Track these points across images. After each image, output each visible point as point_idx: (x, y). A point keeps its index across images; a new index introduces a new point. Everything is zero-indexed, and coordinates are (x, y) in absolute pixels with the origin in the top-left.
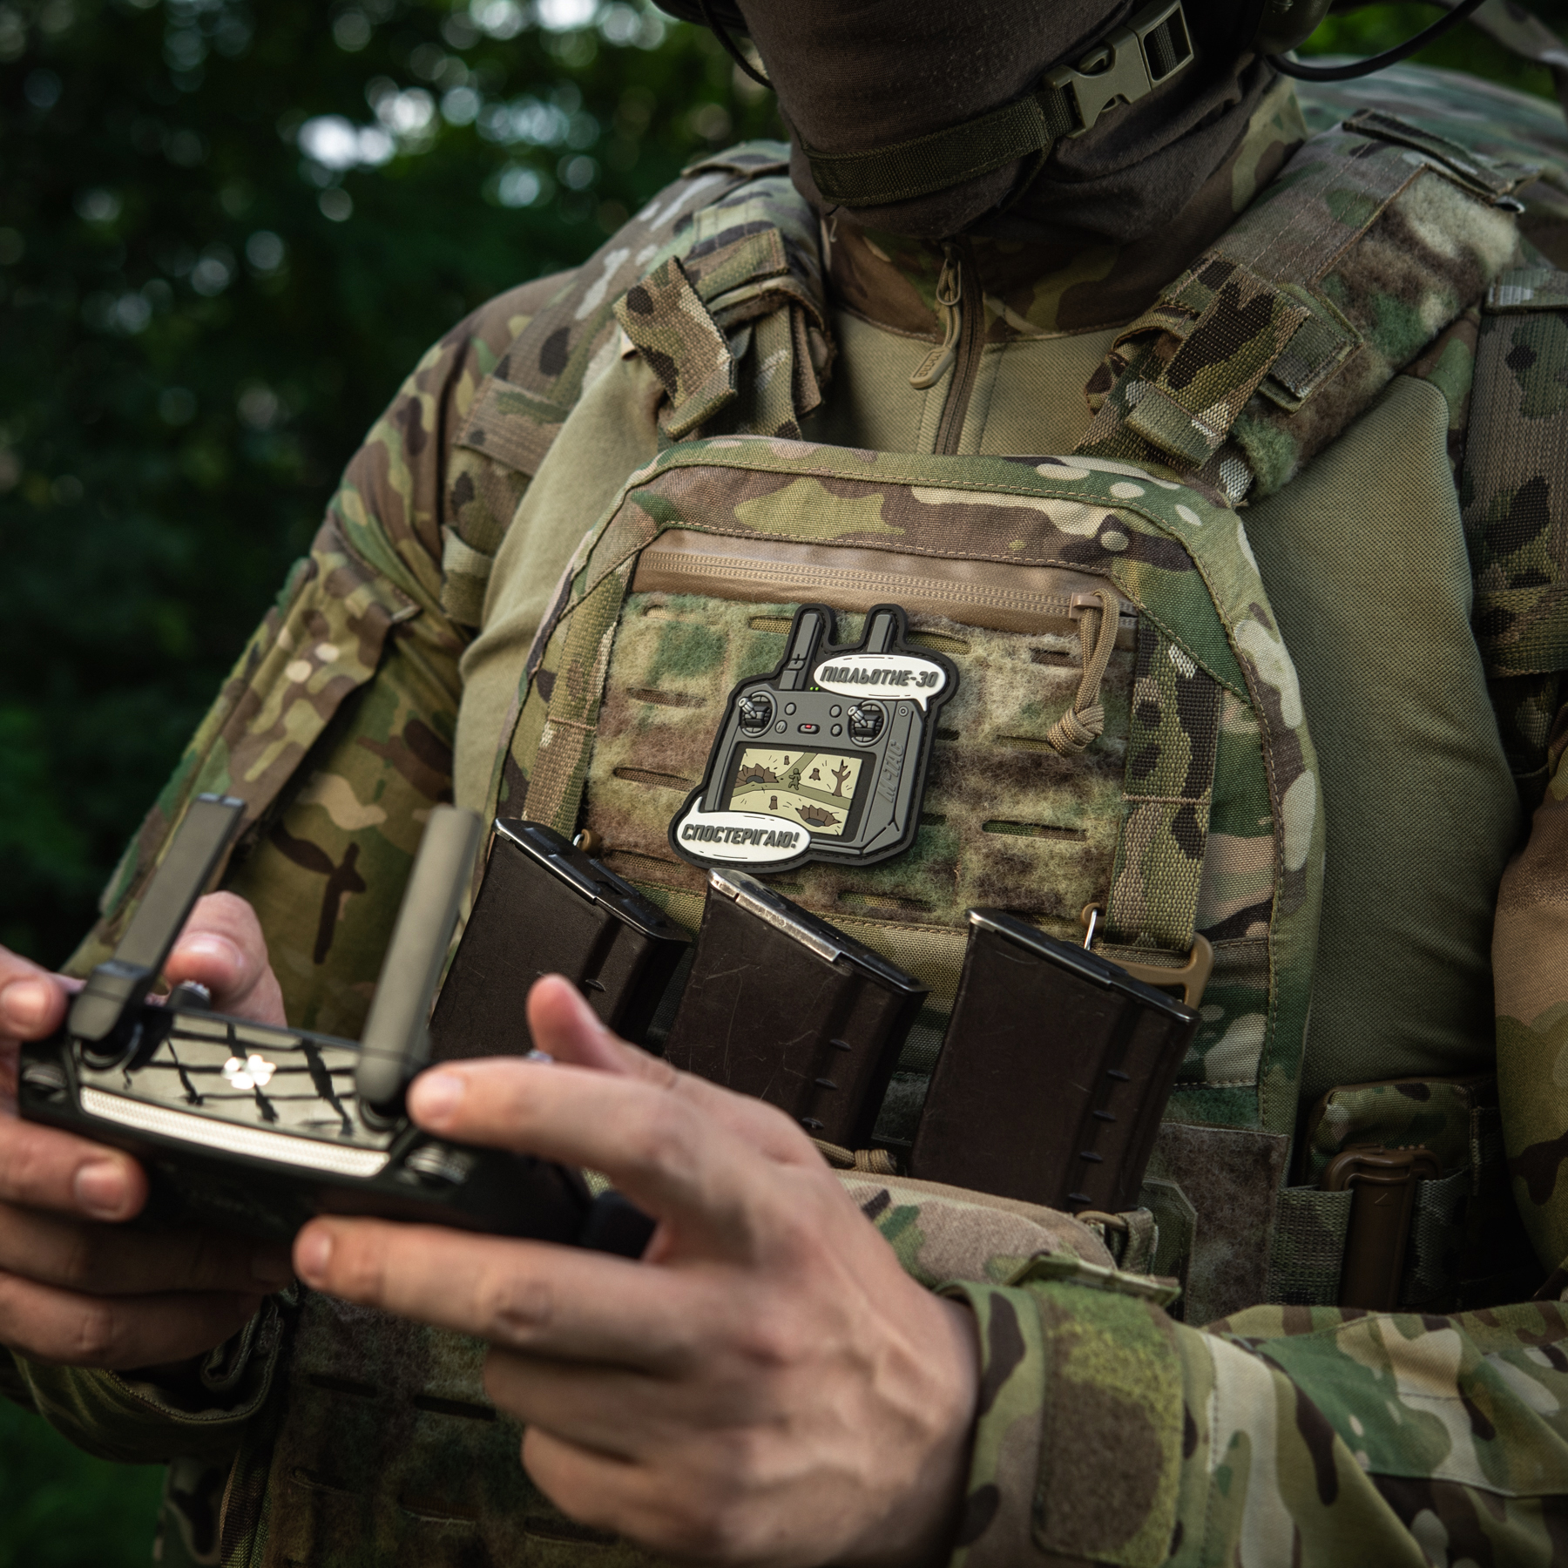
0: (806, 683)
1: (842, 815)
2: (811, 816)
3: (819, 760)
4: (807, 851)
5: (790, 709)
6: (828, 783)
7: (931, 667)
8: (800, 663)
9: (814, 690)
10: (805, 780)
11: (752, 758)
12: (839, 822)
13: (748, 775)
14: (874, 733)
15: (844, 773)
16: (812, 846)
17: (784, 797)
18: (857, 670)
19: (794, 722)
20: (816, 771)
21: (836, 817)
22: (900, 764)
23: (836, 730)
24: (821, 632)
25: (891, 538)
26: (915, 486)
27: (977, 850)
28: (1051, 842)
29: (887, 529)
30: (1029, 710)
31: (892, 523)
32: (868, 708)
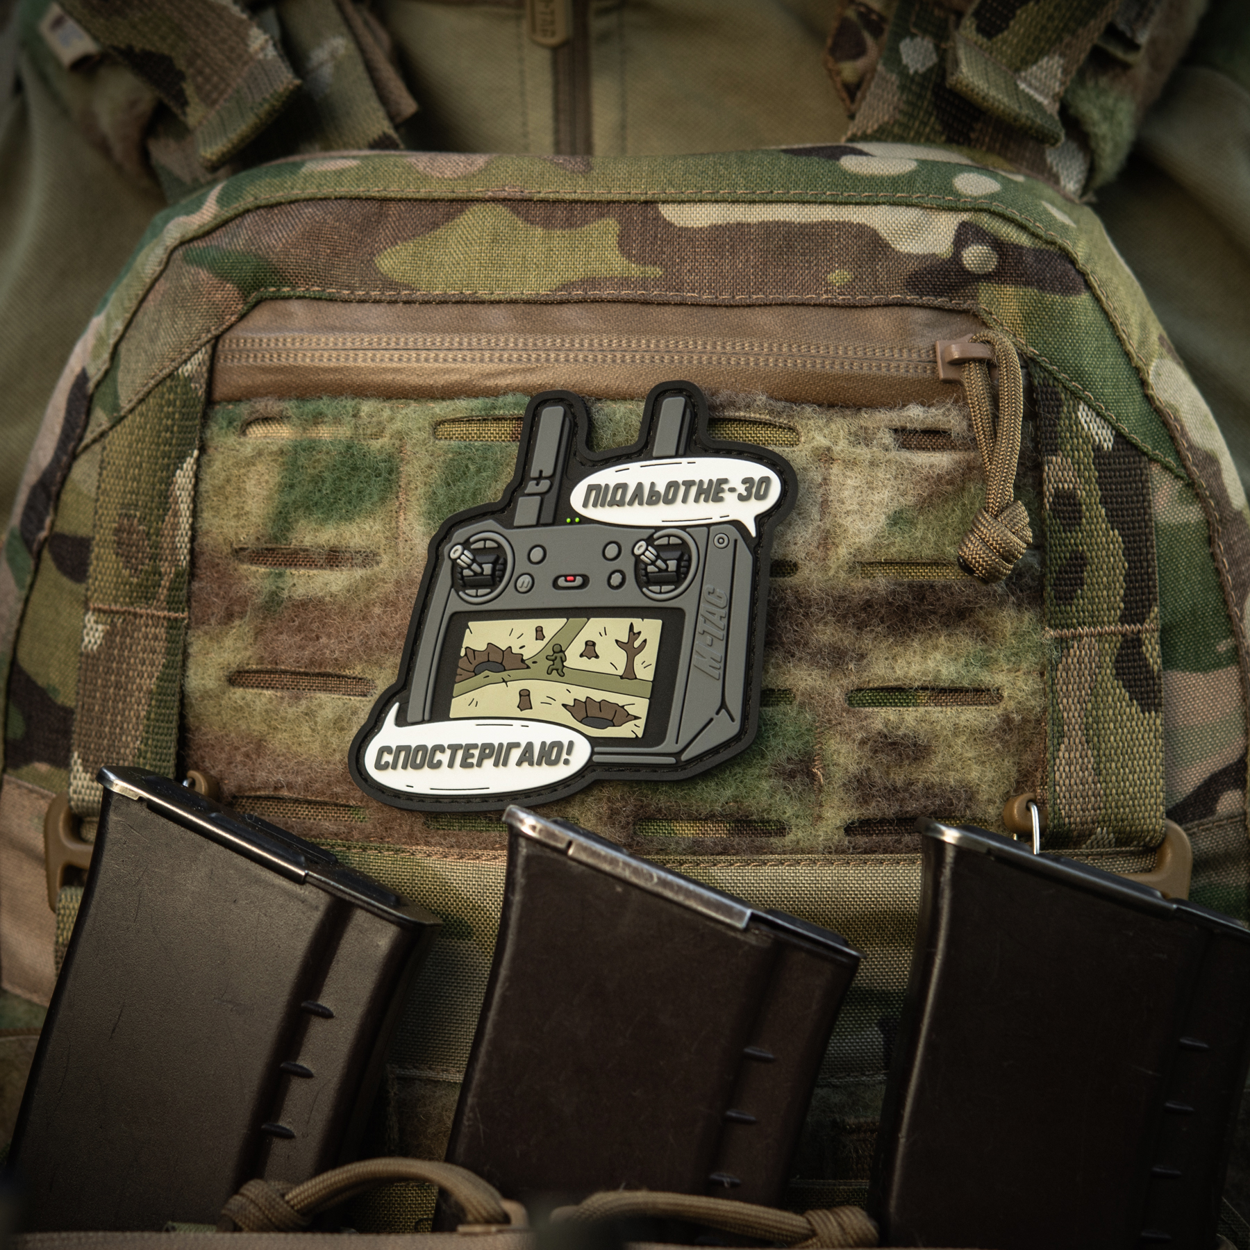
0: (559, 512)
1: (639, 707)
2: (586, 713)
3: (593, 628)
4: (589, 766)
5: (537, 554)
6: (611, 660)
7: (758, 471)
8: (545, 485)
9: (572, 523)
10: (573, 658)
11: (479, 636)
12: (636, 718)
13: (475, 663)
14: (677, 578)
15: (637, 644)
16: (596, 758)
17: (540, 689)
18: (640, 486)
19: (544, 575)
20: (590, 645)
21: (631, 710)
22: (725, 621)
23: (617, 578)
24: (573, 433)
25: (644, 282)
26: (664, 202)
27: (848, 735)
28: (950, 711)
29: (635, 270)
30: (897, 520)
31: (641, 260)
32: (664, 541)
